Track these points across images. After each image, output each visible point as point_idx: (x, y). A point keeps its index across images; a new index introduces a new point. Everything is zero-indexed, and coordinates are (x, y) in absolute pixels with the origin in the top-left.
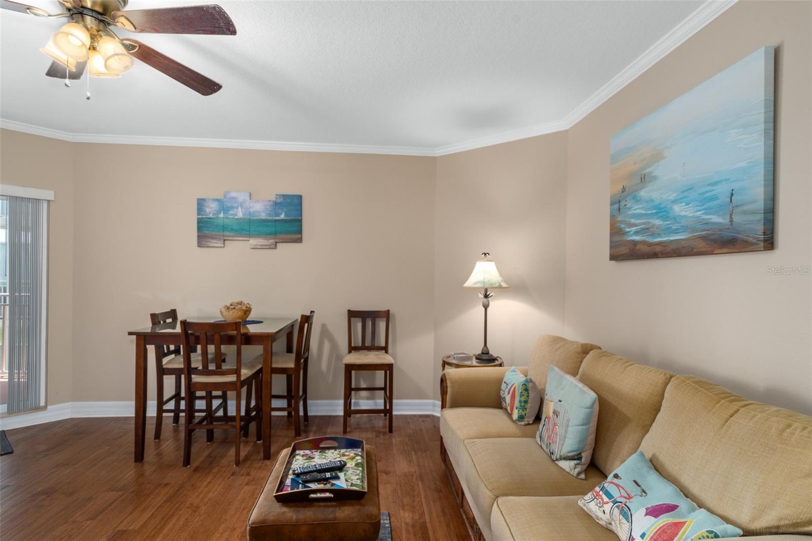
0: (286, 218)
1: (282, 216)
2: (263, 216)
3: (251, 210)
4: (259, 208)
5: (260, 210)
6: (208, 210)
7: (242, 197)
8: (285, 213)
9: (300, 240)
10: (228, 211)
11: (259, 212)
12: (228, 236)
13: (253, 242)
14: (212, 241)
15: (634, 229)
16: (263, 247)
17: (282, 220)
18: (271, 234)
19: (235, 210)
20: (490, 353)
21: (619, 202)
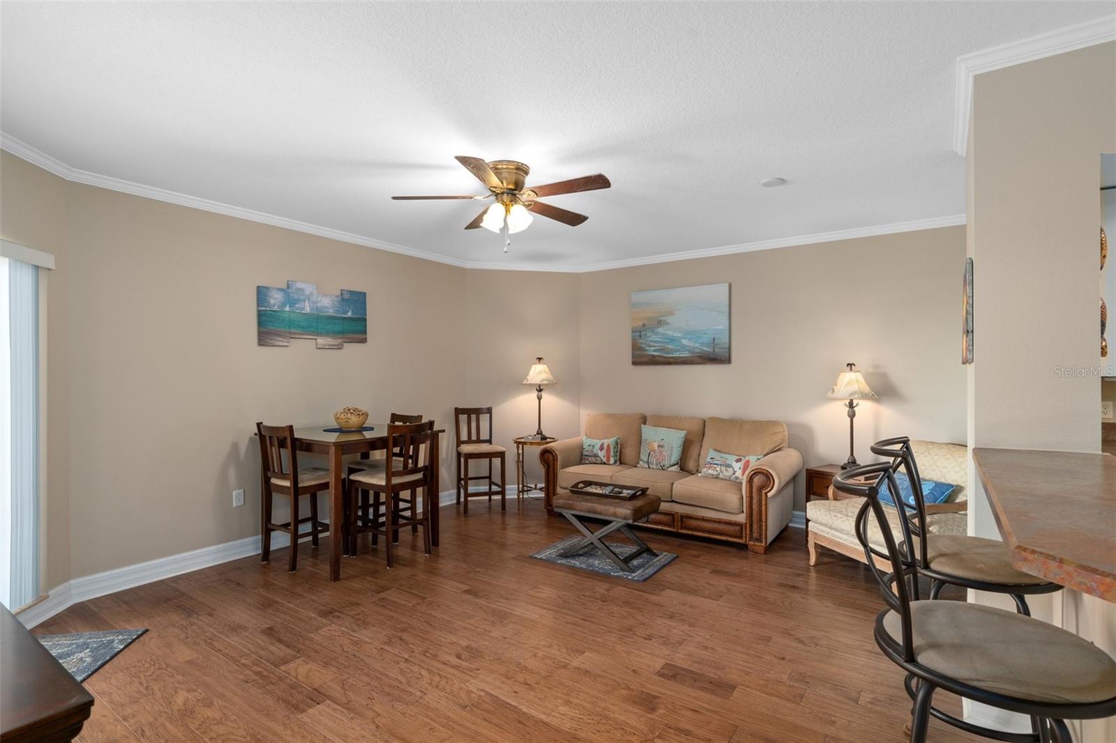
0: (353, 316)
1: (350, 314)
2: (331, 312)
3: (319, 305)
4: (327, 303)
5: (327, 305)
6: (272, 301)
7: (308, 289)
8: (352, 311)
9: (364, 341)
10: (295, 304)
11: (327, 308)
12: (295, 334)
13: (321, 341)
14: (278, 339)
15: (653, 348)
16: (331, 347)
17: (349, 318)
18: (339, 333)
19: (302, 303)
20: (543, 433)
21: (640, 332)
